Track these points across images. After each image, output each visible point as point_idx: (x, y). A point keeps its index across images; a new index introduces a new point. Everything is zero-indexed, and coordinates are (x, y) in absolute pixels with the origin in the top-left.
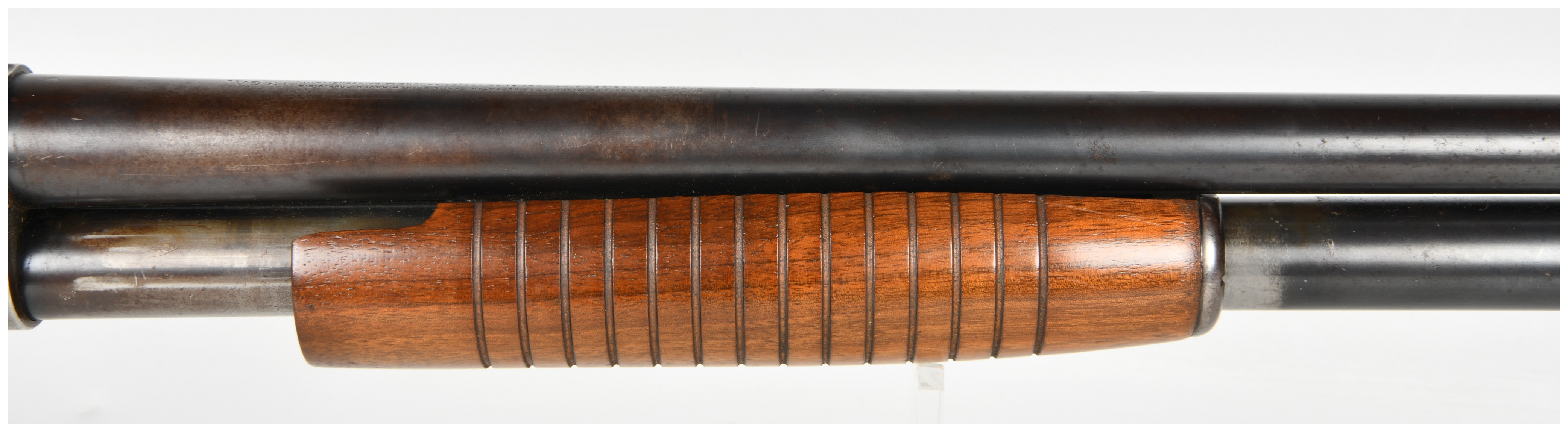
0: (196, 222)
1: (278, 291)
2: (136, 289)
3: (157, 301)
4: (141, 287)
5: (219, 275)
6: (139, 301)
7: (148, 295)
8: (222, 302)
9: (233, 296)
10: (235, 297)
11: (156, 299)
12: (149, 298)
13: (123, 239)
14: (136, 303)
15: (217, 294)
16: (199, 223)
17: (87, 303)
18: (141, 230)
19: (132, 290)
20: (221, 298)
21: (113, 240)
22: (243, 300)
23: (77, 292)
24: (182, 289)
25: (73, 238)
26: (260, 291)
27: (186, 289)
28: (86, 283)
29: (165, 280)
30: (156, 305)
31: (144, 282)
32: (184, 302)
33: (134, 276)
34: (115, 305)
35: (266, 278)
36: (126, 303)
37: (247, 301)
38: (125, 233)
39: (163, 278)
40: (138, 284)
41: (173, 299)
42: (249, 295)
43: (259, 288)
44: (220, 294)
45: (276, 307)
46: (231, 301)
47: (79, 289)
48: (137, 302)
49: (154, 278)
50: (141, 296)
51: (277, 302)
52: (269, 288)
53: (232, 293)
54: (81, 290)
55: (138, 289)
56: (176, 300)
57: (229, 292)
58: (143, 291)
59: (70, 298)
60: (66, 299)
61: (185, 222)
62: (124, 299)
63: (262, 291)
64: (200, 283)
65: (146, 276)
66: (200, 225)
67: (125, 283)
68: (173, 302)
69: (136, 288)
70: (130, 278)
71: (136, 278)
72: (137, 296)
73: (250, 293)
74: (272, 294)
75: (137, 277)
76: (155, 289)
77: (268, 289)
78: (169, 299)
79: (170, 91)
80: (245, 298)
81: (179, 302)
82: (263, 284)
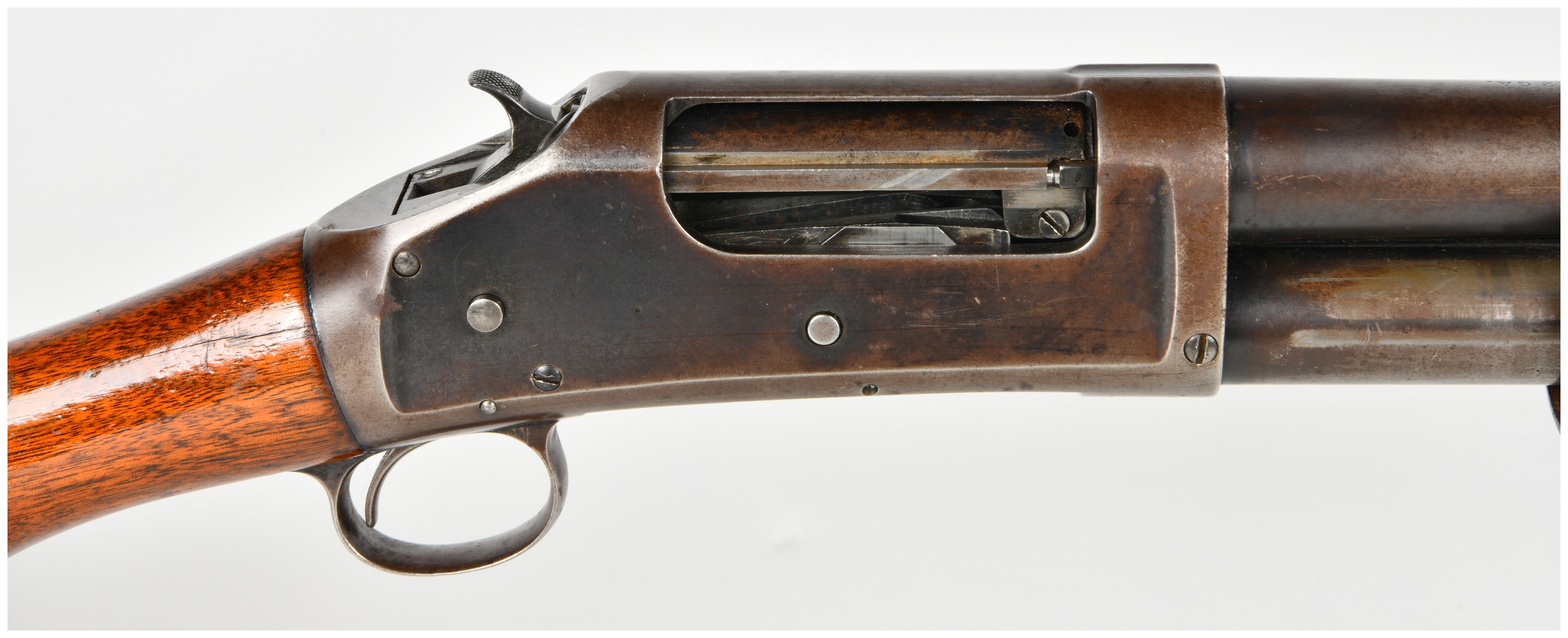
0: (1434, 262)
1: (1549, 350)
2: (1366, 346)
3: (1389, 362)
4: (1373, 343)
5: (1475, 329)
6: (1366, 362)
7: (1381, 354)
8: (1471, 364)
9: (1488, 356)
10: (1491, 357)
11: (1389, 359)
12: (1380, 358)
13: (1350, 283)
14: (1362, 364)
15: (1469, 354)
16: (1439, 263)
17: (1301, 363)
18: (1369, 272)
19: (1362, 347)
20: (1472, 358)
21: (1337, 284)
22: (1500, 361)
23: (1293, 348)
24: (1425, 347)
25: (1287, 282)
26: (1525, 350)
27: (1431, 346)
28: (1306, 338)
29: (1405, 334)
30: (1385, 367)
31: (1379, 338)
32: (1423, 363)
33: (1366, 329)
34: (1335, 366)
35: (1536, 334)
36: (1349, 364)
37: (1504, 364)
38: (1349, 275)
39: (1403, 332)
40: (1371, 339)
41: (1410, 359)
42: (1510, 355)
43: (1524, 347)
44: (1473, 353)
45: (1538, 371)
46: (1484, 363)
47: (1297, 345)
48: (1364, 363)
49: (1392, 332)
50: (1371, 354)
51: (1542, 364)
52: (1539, 346)
53: (1488, 353)
54: (1299, 346)
55: (1370, 346)
56: (1414, 361)
57: (1484, 351)
58: (1375, 348)
59: (1282, 356)
60: (1277, 357)
61: (1421, 263)
62: (1348, 359)
63: (1528, 349)
64: (1449, 339)
65: (1382, 328)
66: (1441, 265)
67: (1355, 338)
68: (1408, 363)
69: (1367, 344)
70: (1362, 332)
71: (1368, 331)
72: (1366, 355)
73: (1512, 353)
74: (1539, 354)
75: (1371, 330)
76: (1391, 346)
77: (1536, 348)
78: (1405, 359)
79: (1424, 94)
80: (1502, 360)
81: (1416, 363)
82: (1531, 341)
